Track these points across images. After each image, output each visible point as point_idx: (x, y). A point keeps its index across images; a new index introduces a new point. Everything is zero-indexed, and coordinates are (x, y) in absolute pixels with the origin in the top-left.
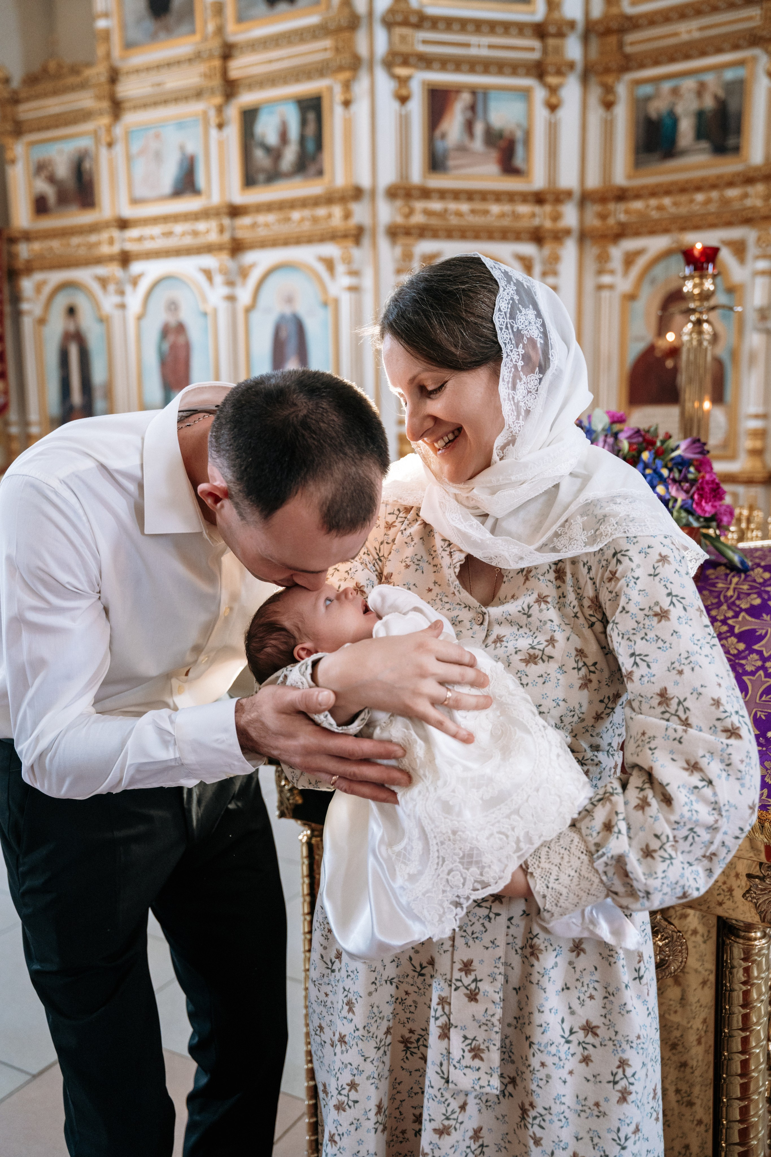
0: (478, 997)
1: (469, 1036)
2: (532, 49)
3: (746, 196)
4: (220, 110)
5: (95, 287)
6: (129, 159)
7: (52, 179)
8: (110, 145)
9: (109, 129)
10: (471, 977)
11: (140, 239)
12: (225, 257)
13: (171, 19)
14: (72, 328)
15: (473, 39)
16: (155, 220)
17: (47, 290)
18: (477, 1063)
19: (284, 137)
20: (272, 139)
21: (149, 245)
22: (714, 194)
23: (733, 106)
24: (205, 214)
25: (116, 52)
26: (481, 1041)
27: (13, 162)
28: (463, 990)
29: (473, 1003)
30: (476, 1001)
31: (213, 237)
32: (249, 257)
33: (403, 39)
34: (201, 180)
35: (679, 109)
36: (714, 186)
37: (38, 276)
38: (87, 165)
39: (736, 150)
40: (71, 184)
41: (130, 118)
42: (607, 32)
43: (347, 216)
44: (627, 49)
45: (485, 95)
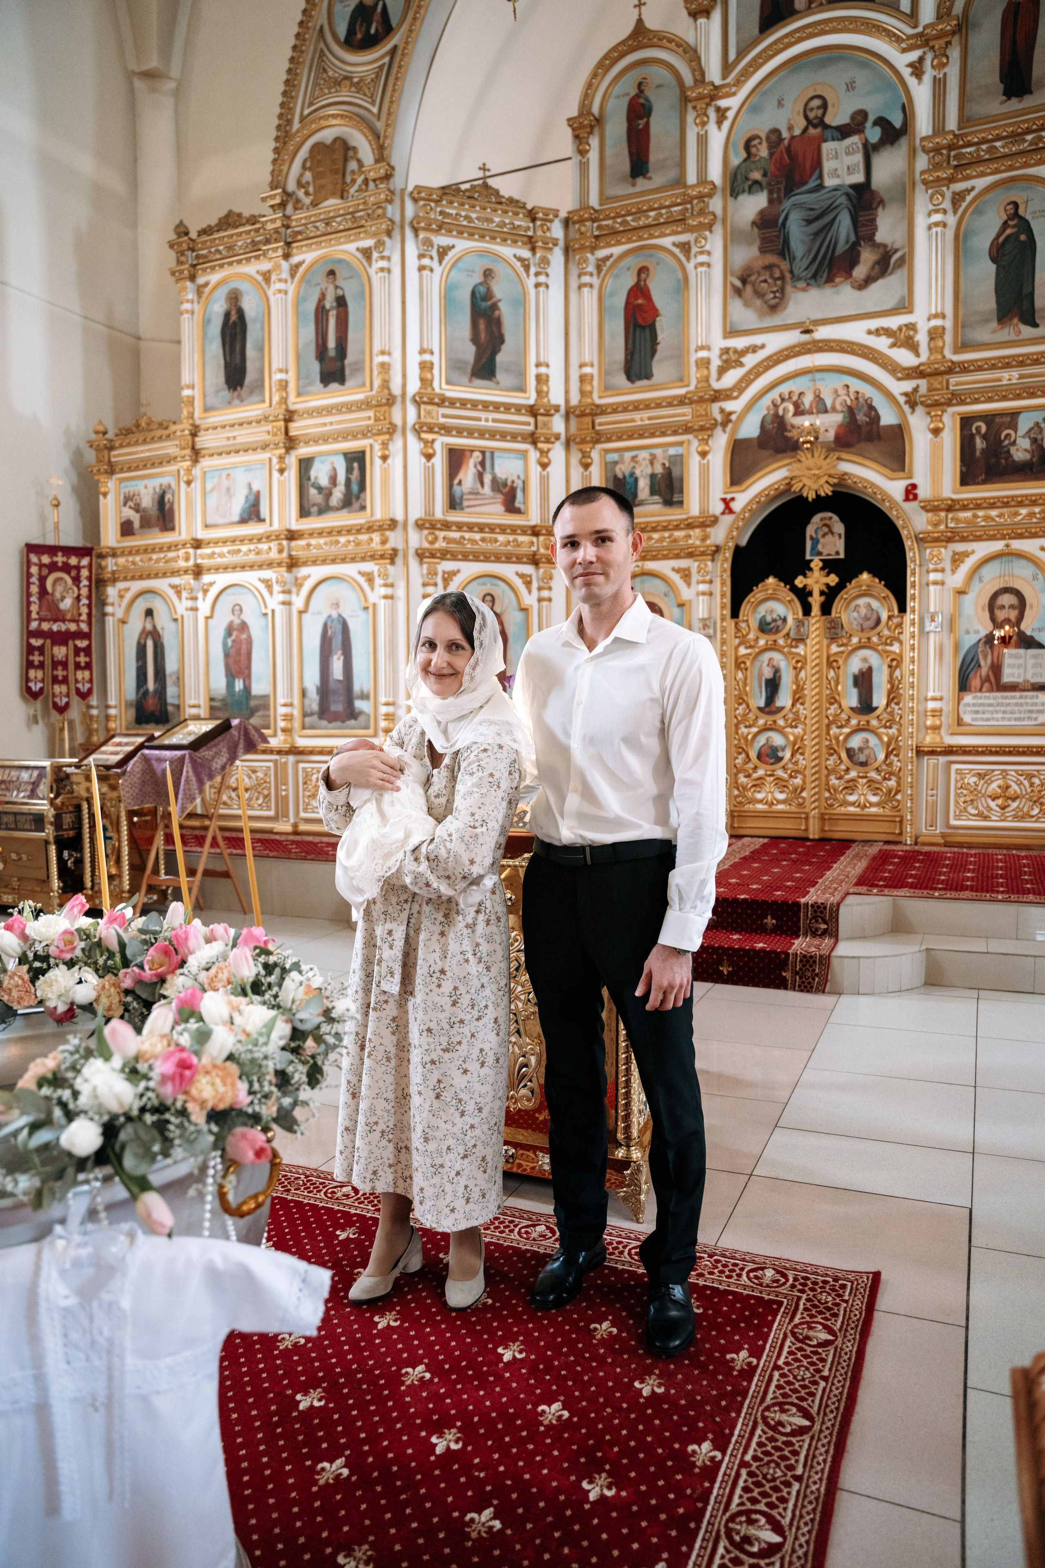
0: (393, 947)
1: (389, 966)
2: (529, 424)
3: (690, 536)
4: (281, 458)
5: (171, 593)
6: (204, 493)
7: (137, 509)
8: (189, 483)
9: (189, 471)
10: (392, 938)
11: (212, 556)
12: (283, 569)
13: (244, 391)
14: (149, 627)
15: (483, 415)
16: (225, 541)
17: (128, 596)
19: (333, 480)
20: (324, 482)
21: (218, 560)
22: (666, 534)
23: (675, 473)
24: (268, 538)
25: (197, 414)
26: (394, 969)
27: (105, 495)
28: (387, 944)
30: (392, 949)
31: (274, 555)
32: (303, 571)
33: (429, 413)
34: (264, 512)
35: (638, 472)
36: (665, 529)
37: (121, 585)
38: (168, 497)
39: (681, 503)
40: (154, 512)
41: (206, 463)
42: (582, 415)
43: (384, 542)
44: (598, 428)
45: (492, 453)
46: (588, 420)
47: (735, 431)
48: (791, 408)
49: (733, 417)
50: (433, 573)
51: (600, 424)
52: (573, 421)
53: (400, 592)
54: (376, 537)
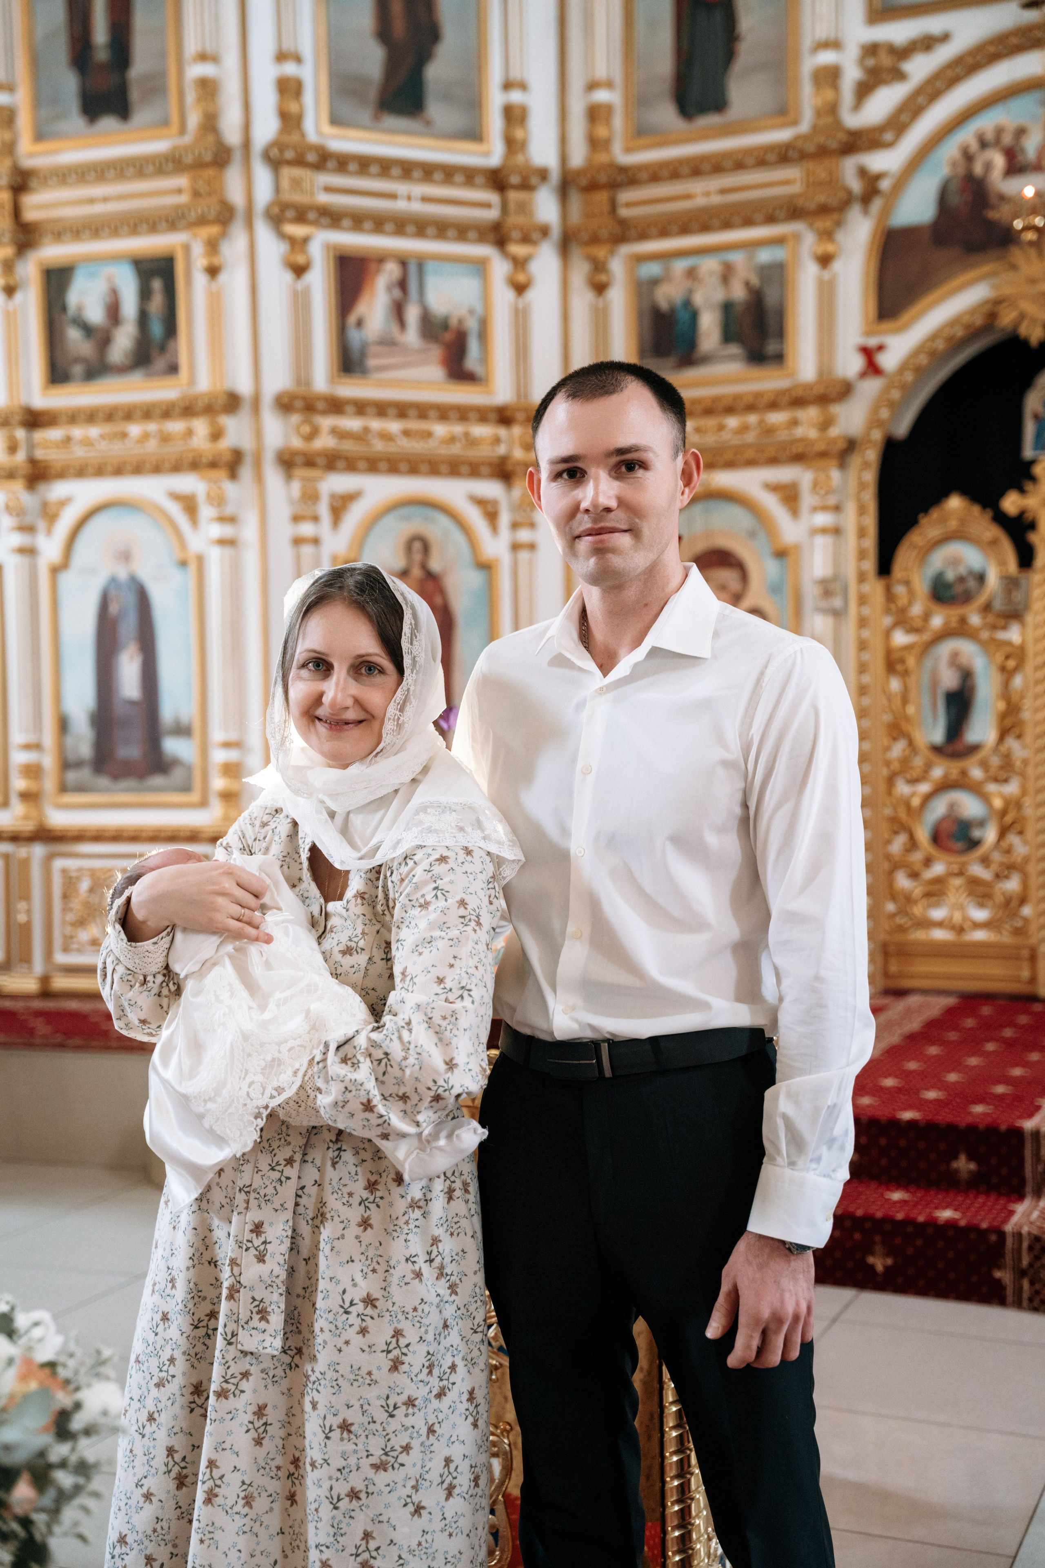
0: (265, 1258)
1: (256, 1298)
10: (262, 1239)
18: (263, 1325)
19: (113, 313)
26: (268, 1303)
28: (252, 1251)
29: (261, 1264)
30: (264, 1261)
35: (699, 299)
42: (592, 187)
43: (216, 435)
44: (624, 212)
45: (421, 267)
46: (602, 197)
47: (886, 211)
48: (999, 161)
49: (885, 185)
50: (310, 496)
51: (628, 205)
52: (576, 201)
53: (249, 532)
54: (201, 427)
